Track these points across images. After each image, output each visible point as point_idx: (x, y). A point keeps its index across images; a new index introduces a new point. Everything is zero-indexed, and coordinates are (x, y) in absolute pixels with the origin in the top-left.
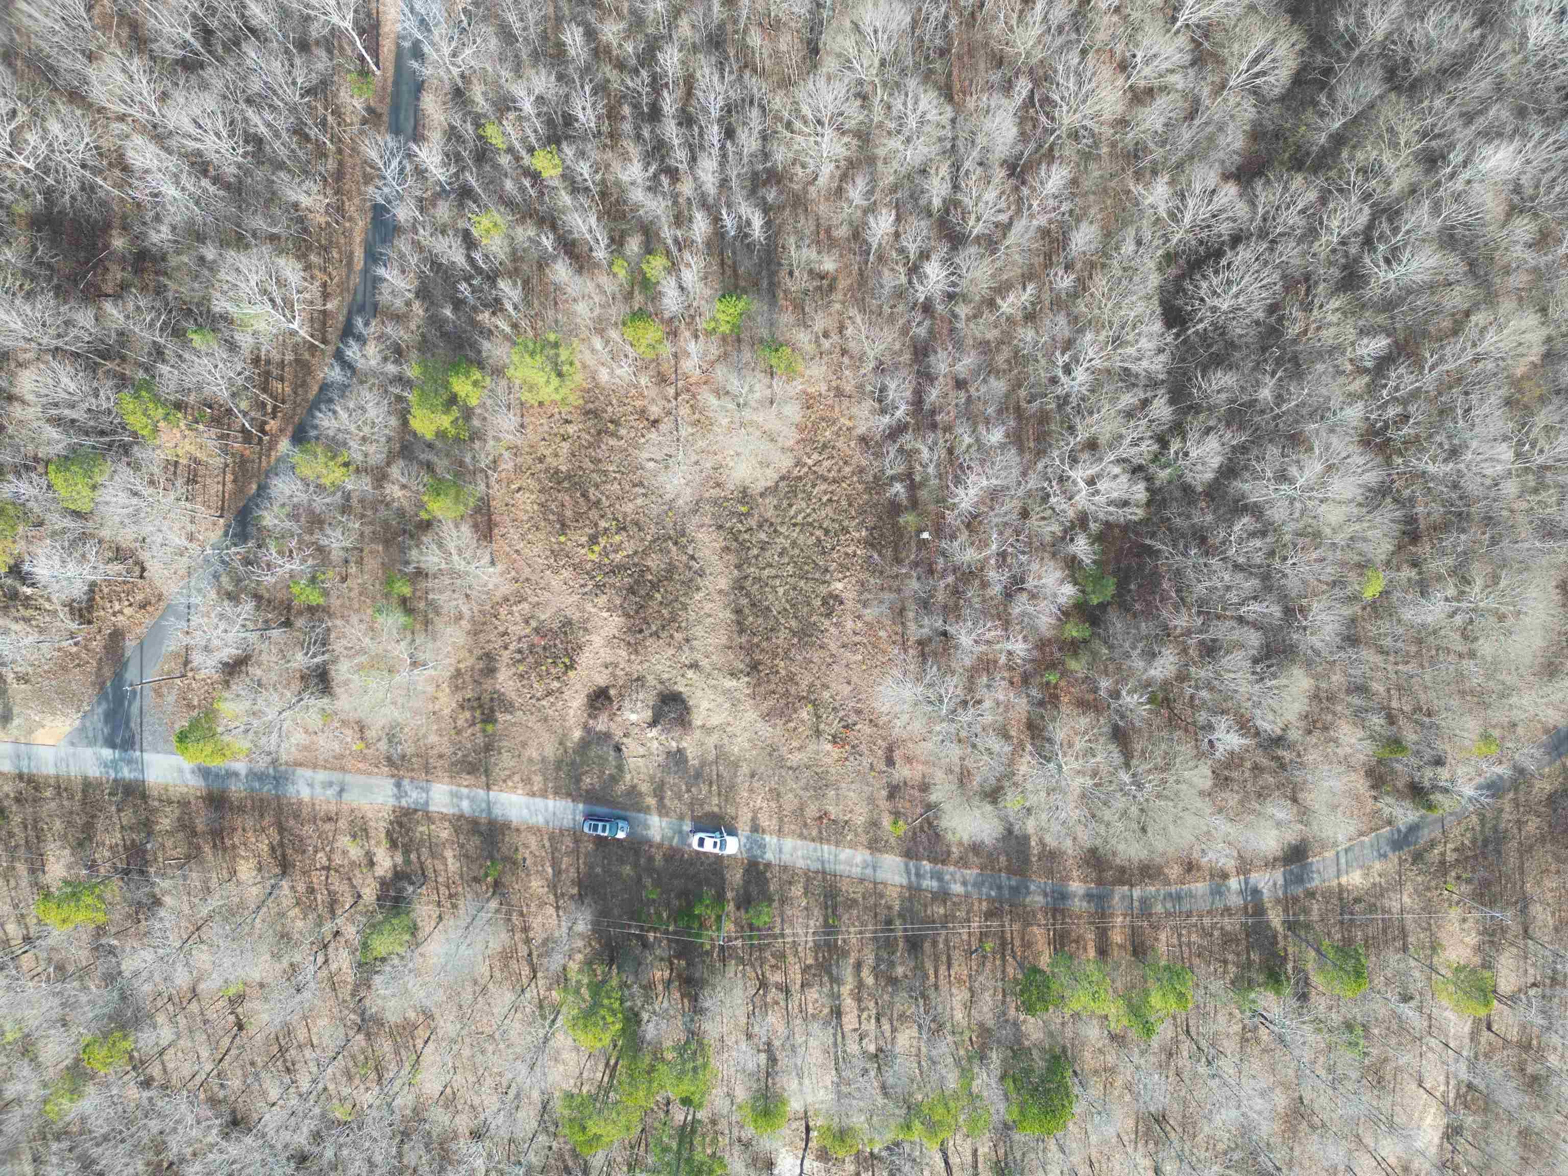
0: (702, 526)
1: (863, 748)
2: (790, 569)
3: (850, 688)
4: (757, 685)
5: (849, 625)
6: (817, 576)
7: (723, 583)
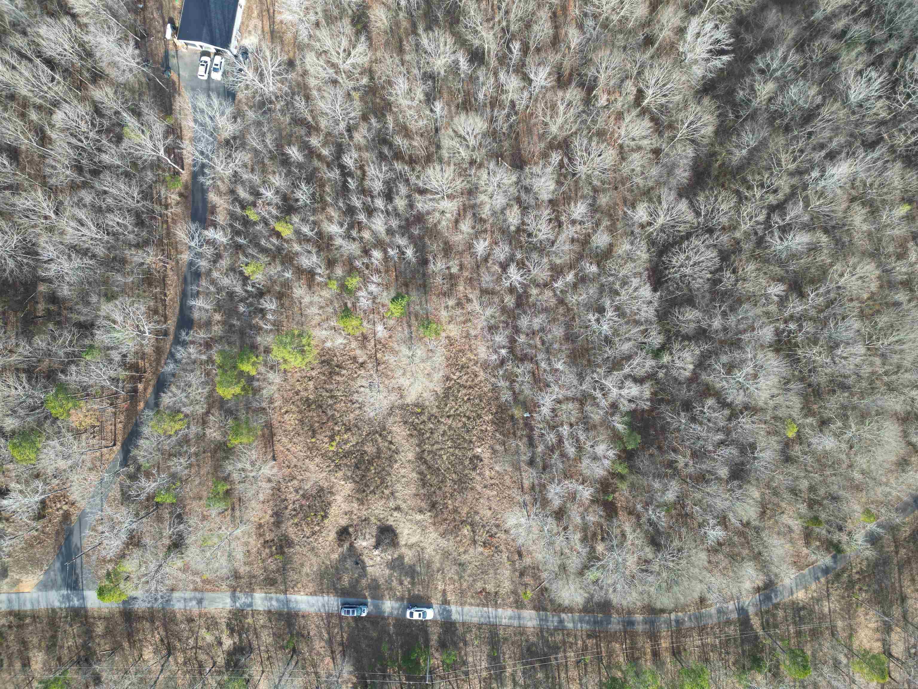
0: (395, 423)
1: (502, 547)
2: (449, 443)
3: (491, 512)
4: (436, 516)
5: (487, 473)
6: (466, 445)
7: (411, 456)
